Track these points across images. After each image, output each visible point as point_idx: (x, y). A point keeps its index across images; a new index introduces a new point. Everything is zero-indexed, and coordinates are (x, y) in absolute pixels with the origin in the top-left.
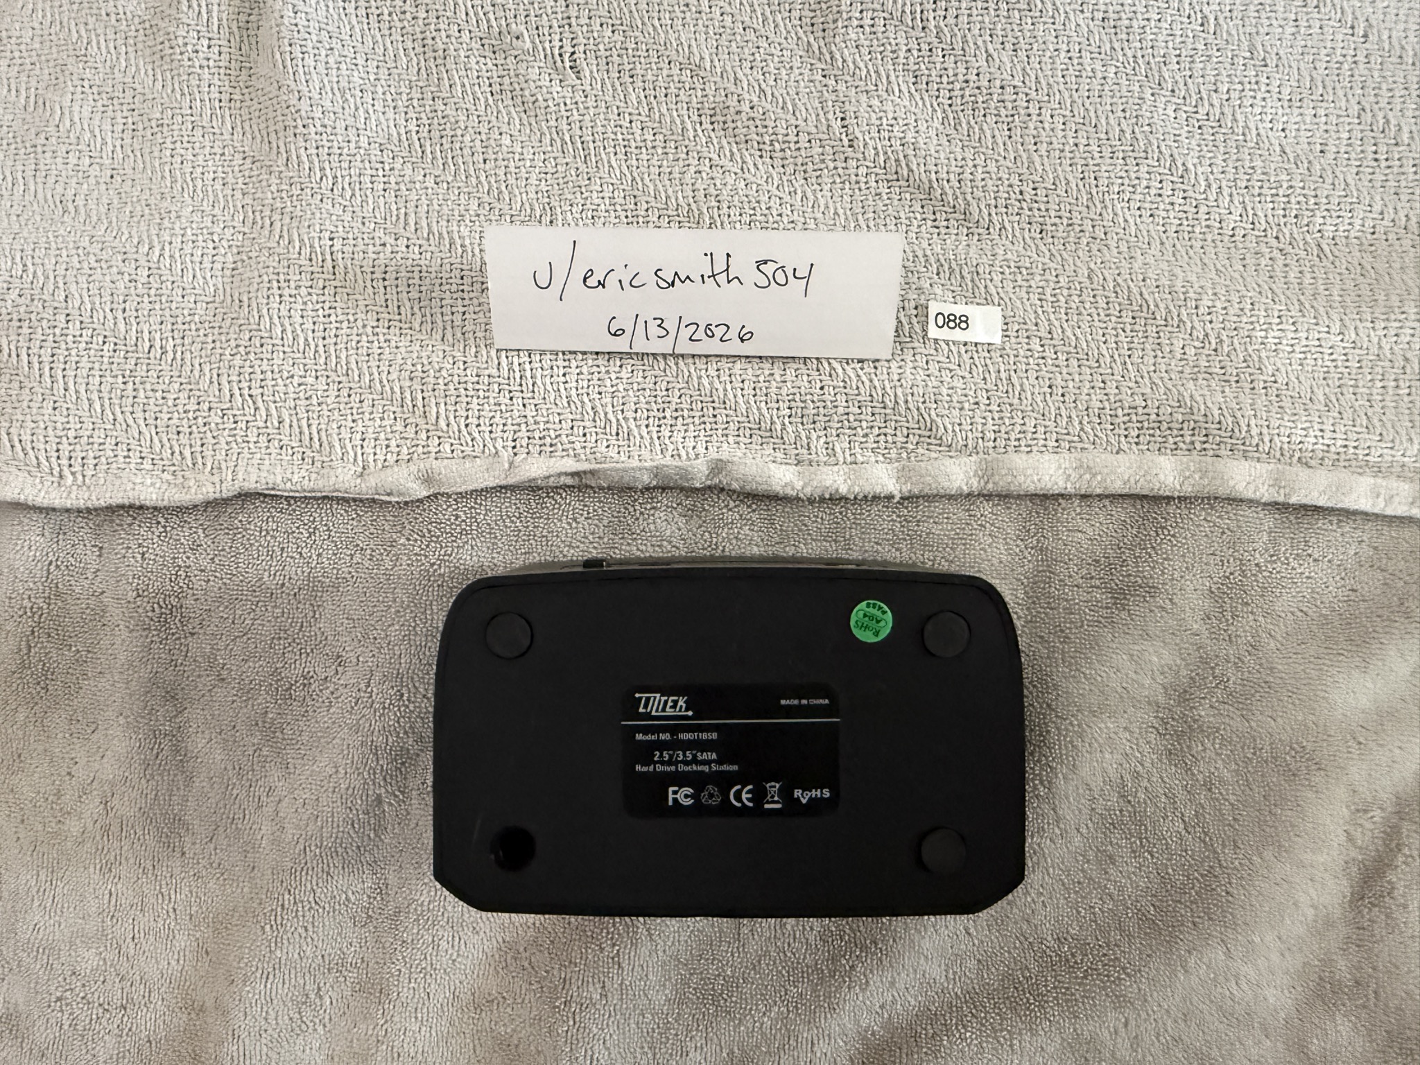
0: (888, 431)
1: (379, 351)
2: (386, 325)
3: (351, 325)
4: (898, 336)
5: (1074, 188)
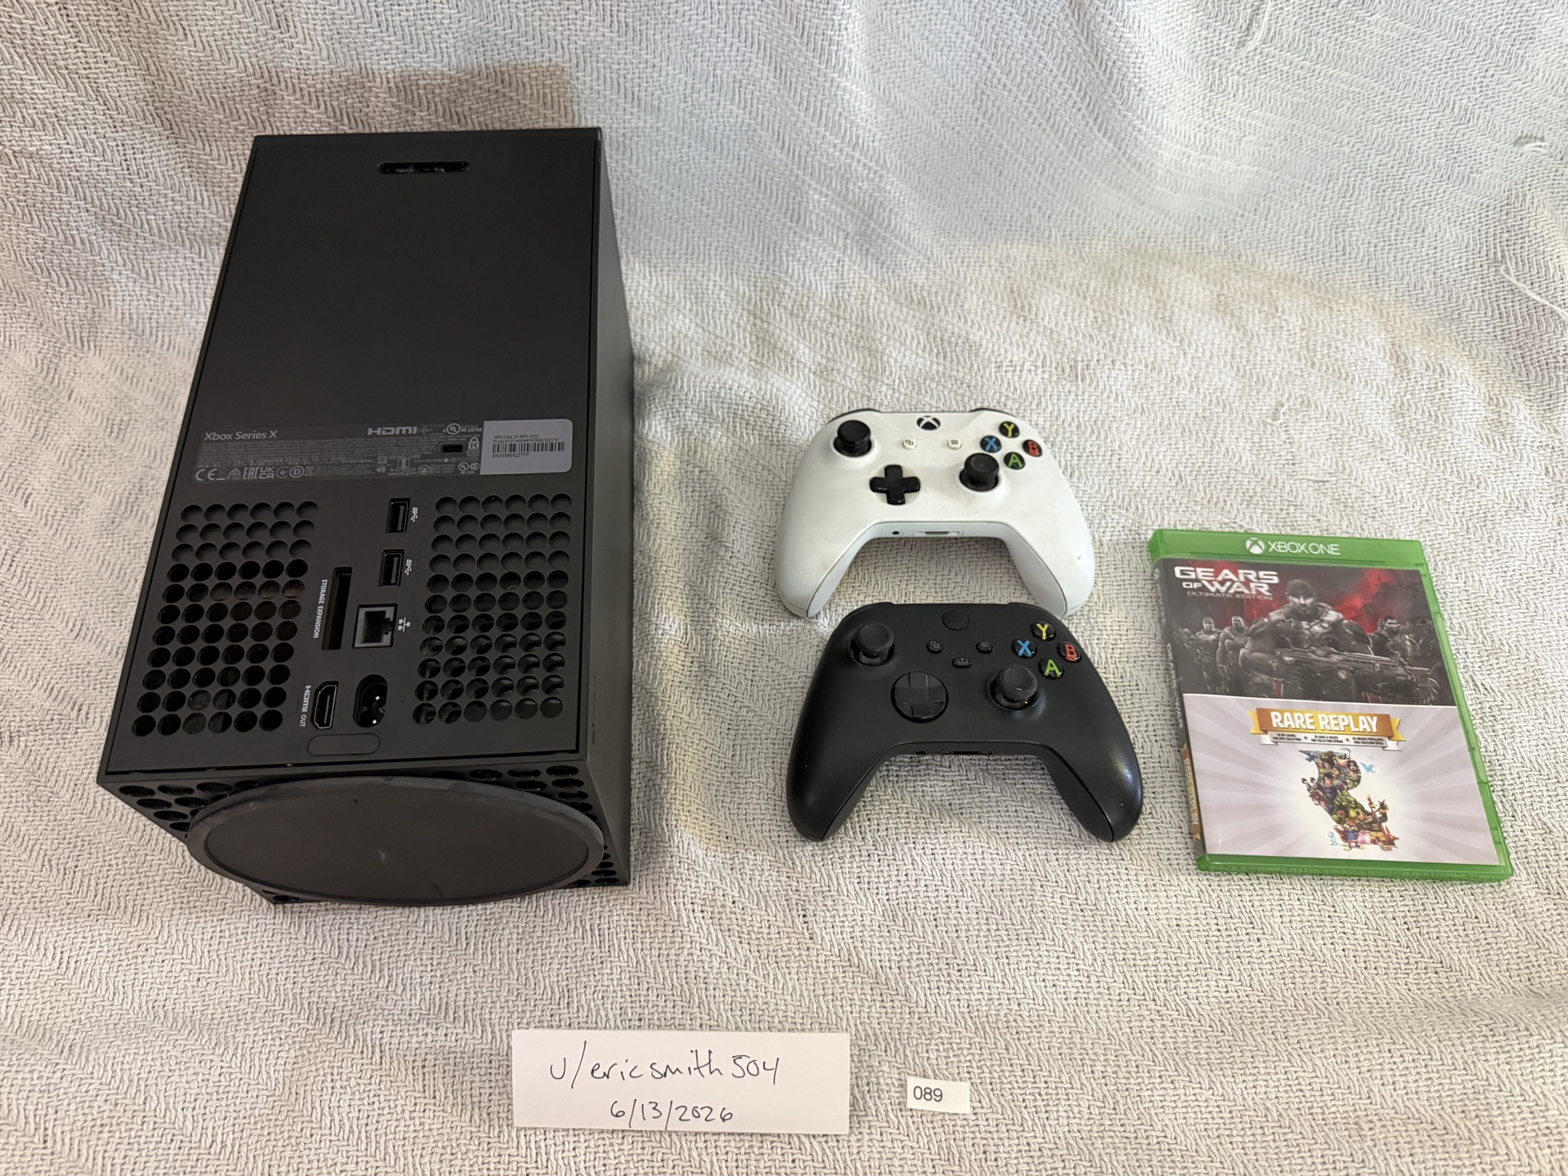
1: (415, 1135)
5: (991, 967)
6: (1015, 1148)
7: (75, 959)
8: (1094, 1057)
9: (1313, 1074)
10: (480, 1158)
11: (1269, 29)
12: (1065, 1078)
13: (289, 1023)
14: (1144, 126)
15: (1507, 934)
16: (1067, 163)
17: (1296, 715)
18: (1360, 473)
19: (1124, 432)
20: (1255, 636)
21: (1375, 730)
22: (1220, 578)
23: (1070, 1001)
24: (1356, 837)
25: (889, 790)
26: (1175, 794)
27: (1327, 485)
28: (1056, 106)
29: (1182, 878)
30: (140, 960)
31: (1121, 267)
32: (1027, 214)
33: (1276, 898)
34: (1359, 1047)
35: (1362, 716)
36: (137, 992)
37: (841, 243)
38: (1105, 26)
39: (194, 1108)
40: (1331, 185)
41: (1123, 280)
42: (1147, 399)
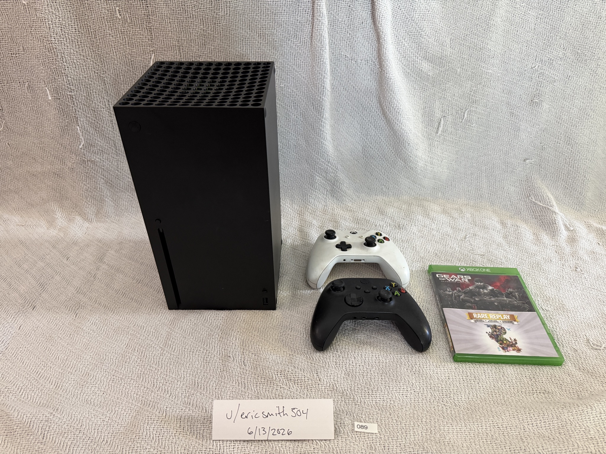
1: (176, 441)
3: (168, 433)
4: (336, 432)
5: (383, 390)
6: (395, 446)
7: (61, 385)
8: (422, 417)
9: (502, 422)
10: (199, 449)
11: (444, 129)
12: (412, 423)
13: (134, 405)
14: (412, 155)
15: (567, 381)
16: (391, 171)
17: (482, 314)
18: (495, 253)
19: (417, 242)
20: (465, 293)
21: (509, 319)
22: (451, 277)
23: (412, 401)
24: (507, 349)
25: (346, 338)
26: (444, 339)
27: (485, 256)
28: (386, 152)
29: (449, 364)
30: (84, 386)
31: (412, 202)
32: (381, 187)
33: (483, 370)
34: (518, 413)
35: (505, 315)
36: (82, 396)
37: (325, 193)
38: (396, 125)
39: (98, 429)
40: (473, 176)
41: (413, 205)
42: (423, 234)
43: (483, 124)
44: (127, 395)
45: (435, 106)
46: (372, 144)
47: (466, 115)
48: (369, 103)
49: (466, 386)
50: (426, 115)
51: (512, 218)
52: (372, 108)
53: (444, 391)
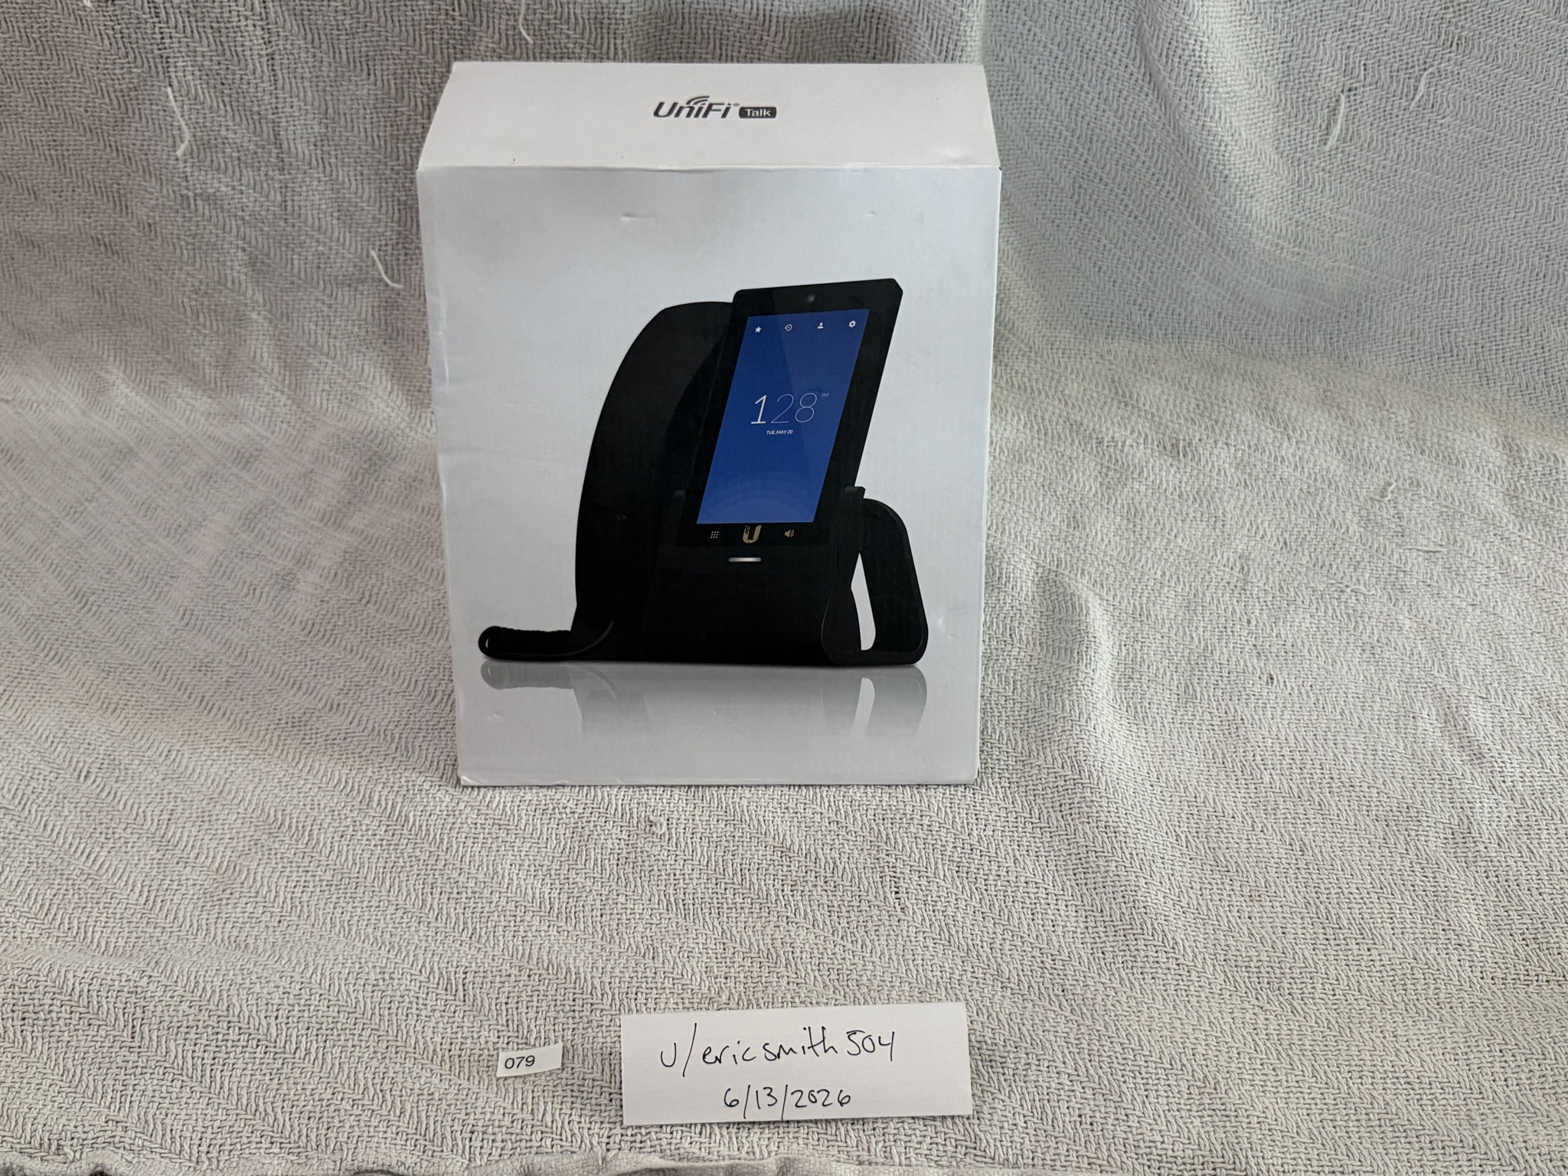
0: (939, 1140)
2: (506, 1041)
11: (1347, 129)
14: (1233, 213)
16: (1165, 256)
18: (1472, 546)
19: (1228, 502)
27: (1438, 555)
28: (1151, 197)
30: (224, 902)
31: (1224, 364)
38: (1188, 115)
39: (277, 1018)
40: (1430, 286)
41: (1226, 376)
42: (1250, 474)
43: (1479, 117)
44: (347, 929)
45: (1321, 52)
46: (1107, 168)
47: (1422, 88)
48: (1103, 38)
49: (1332, 958)
50: (1291, 84)
51: (1543, 429)
52: (1110, 54)
53: (1262, 970)
